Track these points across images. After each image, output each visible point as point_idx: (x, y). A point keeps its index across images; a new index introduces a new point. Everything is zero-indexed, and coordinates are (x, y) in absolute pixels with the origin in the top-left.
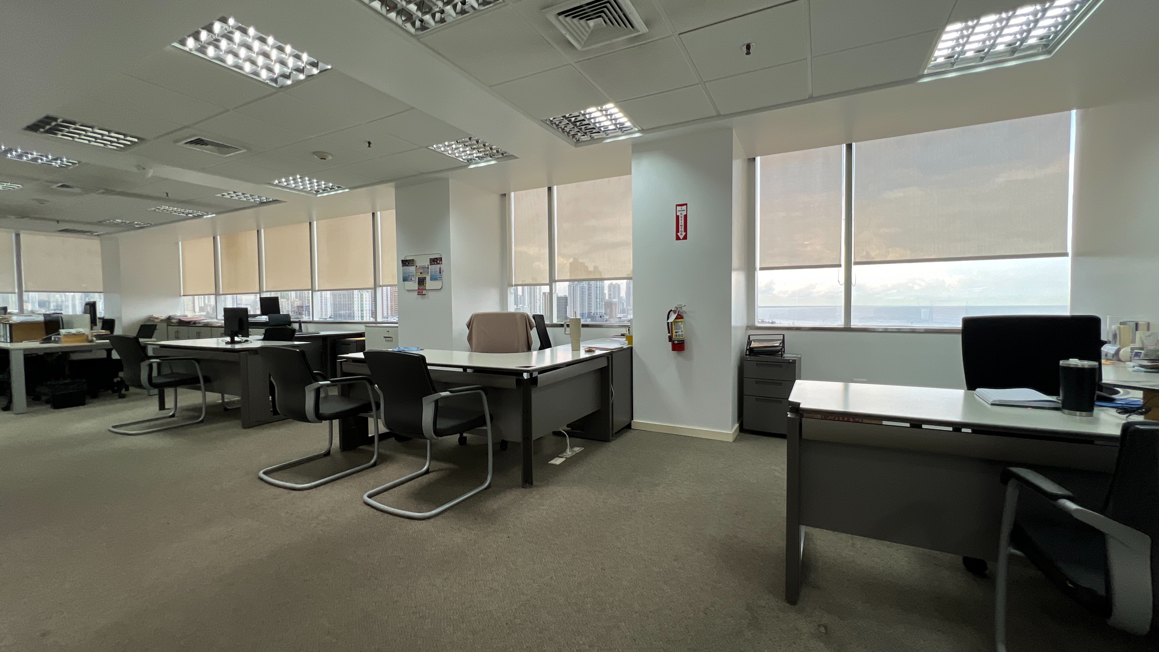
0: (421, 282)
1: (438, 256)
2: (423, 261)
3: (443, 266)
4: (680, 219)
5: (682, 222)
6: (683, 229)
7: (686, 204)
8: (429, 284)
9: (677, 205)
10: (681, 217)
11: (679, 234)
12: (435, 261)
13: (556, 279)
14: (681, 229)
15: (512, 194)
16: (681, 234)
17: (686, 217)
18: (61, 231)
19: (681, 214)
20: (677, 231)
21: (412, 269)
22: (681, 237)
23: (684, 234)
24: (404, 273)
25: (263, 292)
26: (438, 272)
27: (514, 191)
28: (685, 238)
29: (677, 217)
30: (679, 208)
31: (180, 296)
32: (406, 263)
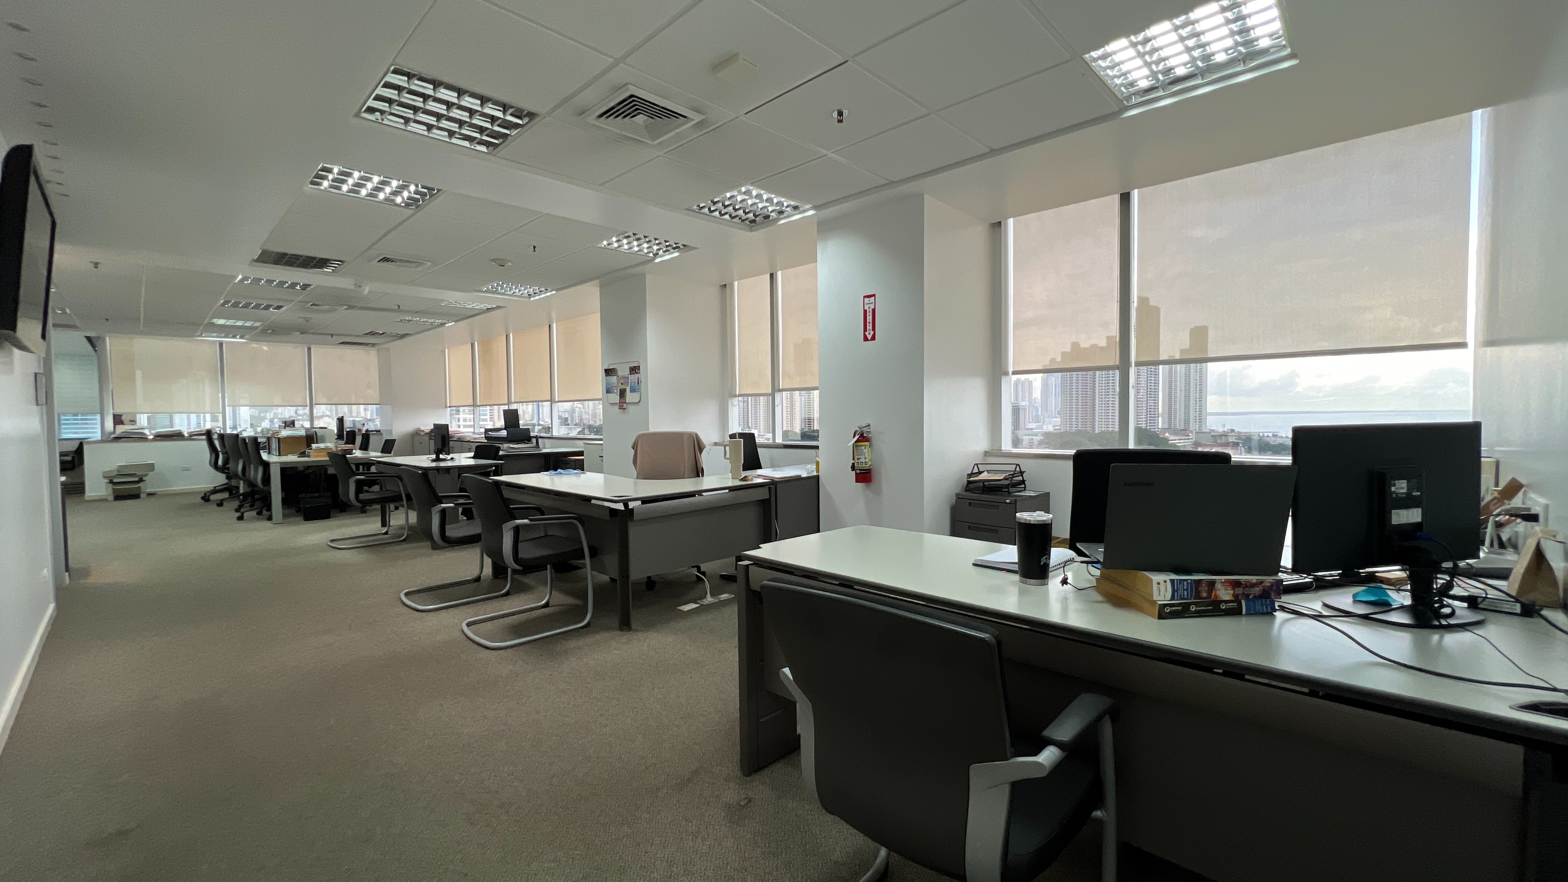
0: (622, 393)
1: (636, 365)
2: (623, 371)
3: (641, 375)
4: (868, 314)
5: (869, 318)
6: (871, 327)
7: (874, 295)
8: (630, 397)
9: (865, 297)
10: (869, 312)
11: (867, 333)
12: (634, 370)
13: (781, 388)
14: (869, 327)
15: (736, 283)
16: (869, 334)
17: (874, 311)
18: (341, 343)
19: (869, 308)
20: (865, 330)
21: (614, 379)
22: (869, 337)
23: (872, 333)
24: (607, 384)
25: (512, 403)
26: (637, 383)
27: (739, 279)
28: (873, 338)
29: (865, 311)
30: (867, 300)
31: (446, 407)
32: (609, 372)
